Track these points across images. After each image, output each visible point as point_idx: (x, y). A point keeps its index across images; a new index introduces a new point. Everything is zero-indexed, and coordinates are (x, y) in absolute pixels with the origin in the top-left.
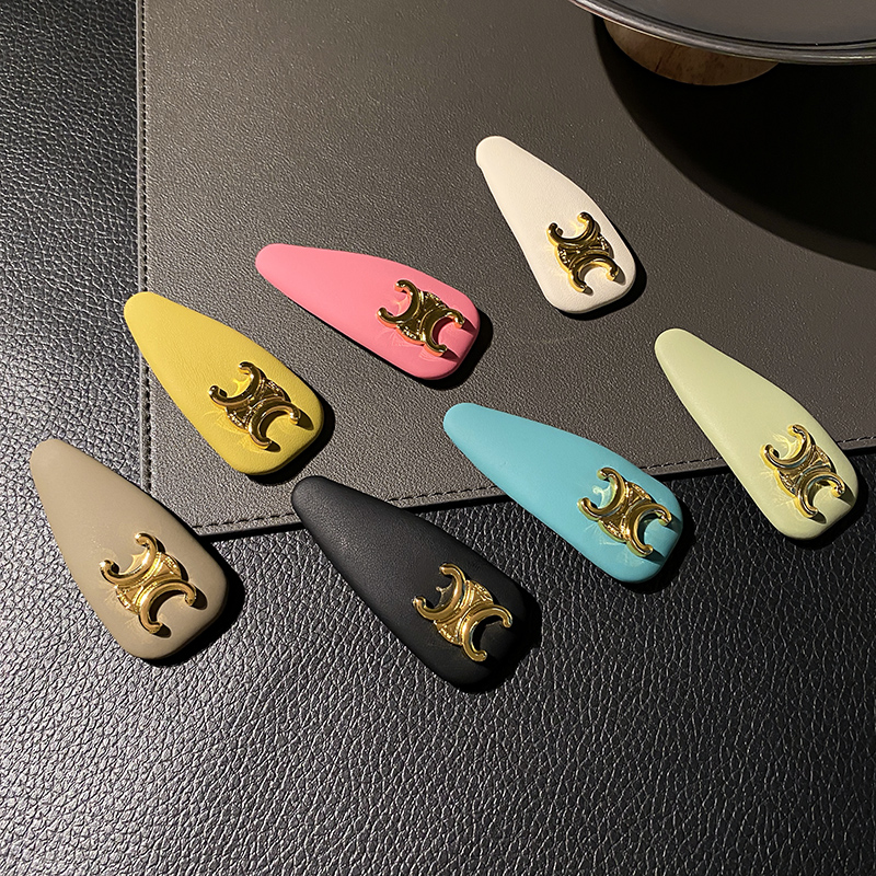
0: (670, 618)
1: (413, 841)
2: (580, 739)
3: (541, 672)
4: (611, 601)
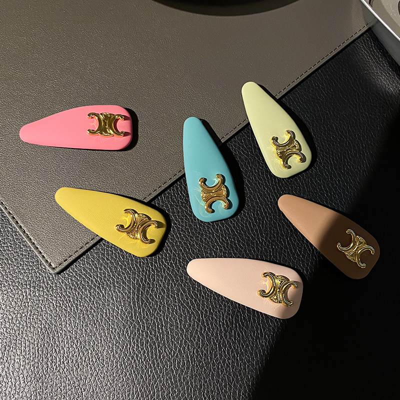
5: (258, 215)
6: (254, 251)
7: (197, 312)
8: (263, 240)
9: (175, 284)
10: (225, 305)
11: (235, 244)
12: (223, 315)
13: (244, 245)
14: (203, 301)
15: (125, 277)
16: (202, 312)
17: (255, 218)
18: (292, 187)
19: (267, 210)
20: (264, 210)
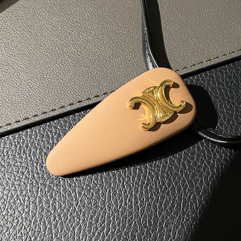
5: (97, 221)
17: (91, 223)
18: (163, 197)
19: (114, 219)
20: (109, 217)
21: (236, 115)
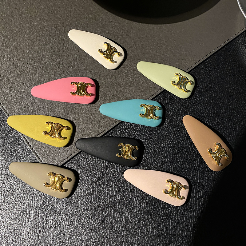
0: (168, 129)
1: (141, 200)
2: (163, 163)
3: (148, 154)
4: (155, 132)
5: (166, 145)
6: (162, 166)
7: (128, 200)
8: (168, 160)
9: (116, 183)
10: (144, 196)
11: (152, 161)
12: (143, 202)
13: (157, 162)
14: (132, 193)
15: (89, 177)
16: (131, 200)
17: (164, 147)
19: (171, 142)
20: (169, 142)
21: (203, 90)
